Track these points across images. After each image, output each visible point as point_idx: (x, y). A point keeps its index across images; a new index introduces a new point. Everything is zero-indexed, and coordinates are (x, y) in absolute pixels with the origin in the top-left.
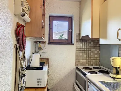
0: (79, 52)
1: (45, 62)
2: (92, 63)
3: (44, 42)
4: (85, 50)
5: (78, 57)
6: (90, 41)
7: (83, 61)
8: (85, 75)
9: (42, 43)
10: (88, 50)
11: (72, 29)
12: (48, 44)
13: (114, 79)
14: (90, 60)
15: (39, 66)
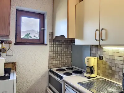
0: (52, 53)
1: (11, 68)
2: (64, 63)
3: (9, 42)
4: (59, 50)
5: (51, 58)
6: (63, 41)
7: (56, 62)
8: (61, 78)
9: (6, 43)
10: (61, 50)
11: (44, 27)
12: (15, 44)
13: (89, 79)
14: (62, 61)
15: (3, 75)
